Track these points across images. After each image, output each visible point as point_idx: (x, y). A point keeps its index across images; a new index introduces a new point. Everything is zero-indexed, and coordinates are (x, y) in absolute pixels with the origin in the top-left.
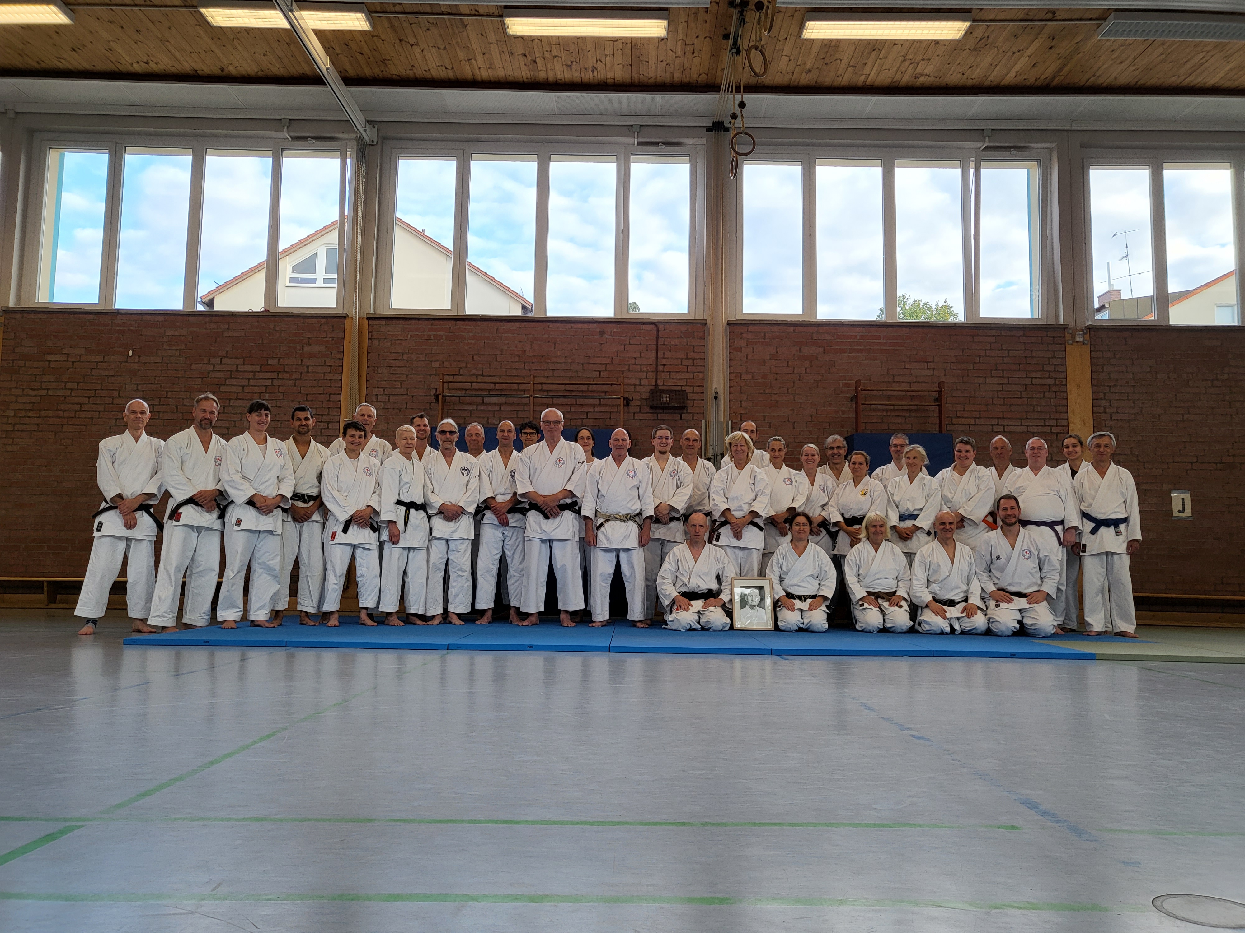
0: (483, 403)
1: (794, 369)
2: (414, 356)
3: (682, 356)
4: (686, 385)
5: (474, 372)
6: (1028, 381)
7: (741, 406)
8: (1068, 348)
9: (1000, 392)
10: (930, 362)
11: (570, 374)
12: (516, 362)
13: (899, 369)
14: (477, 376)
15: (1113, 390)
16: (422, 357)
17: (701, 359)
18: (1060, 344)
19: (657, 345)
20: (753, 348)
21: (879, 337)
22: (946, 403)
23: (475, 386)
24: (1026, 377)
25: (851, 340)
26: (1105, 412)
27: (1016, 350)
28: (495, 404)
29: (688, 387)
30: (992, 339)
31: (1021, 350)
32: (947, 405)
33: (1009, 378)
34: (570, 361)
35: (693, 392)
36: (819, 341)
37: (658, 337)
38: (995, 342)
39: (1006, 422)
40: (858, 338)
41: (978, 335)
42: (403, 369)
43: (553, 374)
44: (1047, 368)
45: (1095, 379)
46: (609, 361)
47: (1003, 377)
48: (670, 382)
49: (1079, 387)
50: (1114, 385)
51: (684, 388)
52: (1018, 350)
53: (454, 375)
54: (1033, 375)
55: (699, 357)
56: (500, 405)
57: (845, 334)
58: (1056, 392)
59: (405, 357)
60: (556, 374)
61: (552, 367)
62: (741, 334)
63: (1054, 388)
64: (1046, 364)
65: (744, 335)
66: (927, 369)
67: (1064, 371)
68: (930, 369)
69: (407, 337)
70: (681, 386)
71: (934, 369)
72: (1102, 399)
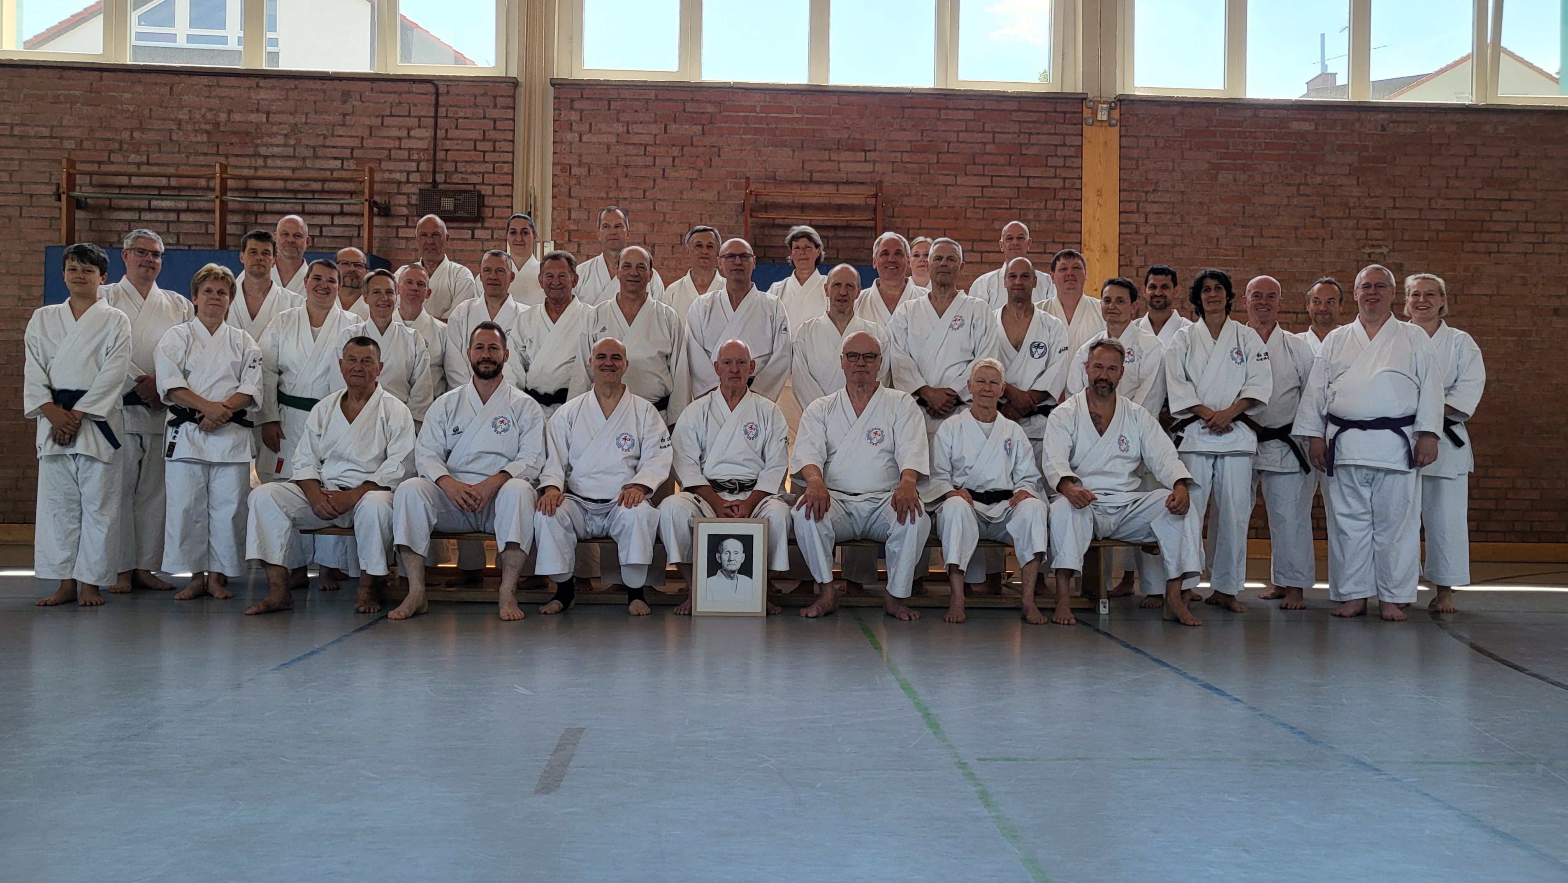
0: (150, 209)
1: (655, 158)
3: (477, 135)
4: (483, 183)
5: (133, 157)
6: (1022, 182)
7: (569, 219)
8: (1087, 131)
9: (977, 200)
10: (870, 151)
11: (292, 163)
12: (204, 143)
13: (820, 161)
14: (139, 165)
15: (1151, 197)
17: (505, 140)
18: (1075, 124)
19: (436, 117)
20: (591, 124)
21: (790, 110)
22: (893, 216)
23: (135, 181)
24: (1020, 176)
25: (747, 114)
26: (1137, 233)
27: (1005, 133)
28: (169, 210)
29: (483, 187)
30: (969, 115)
31: (1015, 133)
32: (894, 220)
33: (992, 176)
34: (292, 142)
35: (493, 195)
36: (695, 116)
37: (437, 105)
38: (974, 120)
39: (984, 247)
40: (758, 110)
41: (947, 108)
42: (13, 150)
43: (265, 162)
44: (1052, 161)
45: (1124, 180)
46: (356, 143)
47: (984, 175)
48: (456, 178)
49: (1099, 193)
50: (1154, 190)
51: (478, 187)
52: (1009, 133)
53: (100, 163)
54: (1030, 172)
55: (503, 137)
56: (178, 211)
57: (736, 103)
58: (1064, 200)
59: (16, 131)
60: (270, 162)
61: (263, 150)
62: (572, 101)
63: (1061, 194)
64: (1052, 156)
65: (577, 105)
66: (865, 161)
67: (1078, 168)
68: (869, 161)
69: (19, 98)
70: (474, 184)
71: (874, 162)
72: (1133, 212)
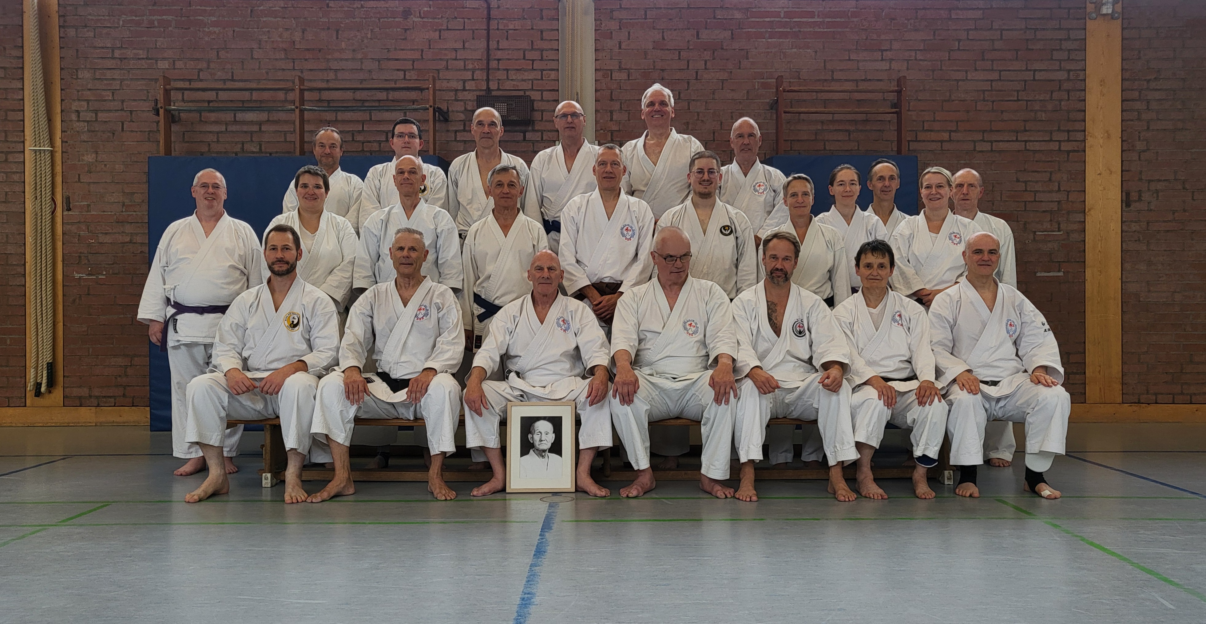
0: (235, 122)
1: (688, 62)
2: (130, 53)
3: (525, 45)
4: (532, 89)
5: (219, 74)
6: (1029, 76)
7: (611, 120)
8: (1090, 24)
9: (986, 93)
10: (886, 50)
11: (361, 76)
12: (281, 59)
13: (840, 60)
14: (225, 81)
15: (1153, 85)
16: (142, 54)
17: (552, 49)
18: (1078, 19)
19: (488, 30)
20: (629, 33)
21: (812, 14)
22: (909, 110)
23: (223, 95)
24: (1027, 70)
25: (772, 19)
26: (1139, 119)
27: (1012, 30)
28: (252, 123)
29: (533, 93)
30: (979, 14)
31: (1021, 30)
32: (909, 113)
33: (1000, 71)
34: (359, 56)
35: (542, 100)
36: (724, 21)
37: (489, 19)
38: (983, 19)
39: (994, 137)
40: (782, 15)
41: (958, 8)
42: (115, 71)
43: (336, 75)
44: (1056, 55)
45: (1127, 70)
46: (417, 55)
47: (992, 70)
48: (508, 85)
49: (1102, 82)
50: (1155, 78)
51: (527, 93)
52: (1016, 30)
53: (190, 81)
54: (1037, 66)
55: (550, 47)
56: (260, 124)
57: (763, 10)
58: (1068, 91)
59: (117, 53)
60: (340, 75)
61: (334, 65)
62: (612, 11)
63: (1066, 86)
64: (1057, 50)
65: (616, 14)
66: (882, 60)
67: (1082, 60)
68: (885, 60)
69: (118, 24)
70: (525, 90)
71: (891, 60)
72: (1136, 100)
